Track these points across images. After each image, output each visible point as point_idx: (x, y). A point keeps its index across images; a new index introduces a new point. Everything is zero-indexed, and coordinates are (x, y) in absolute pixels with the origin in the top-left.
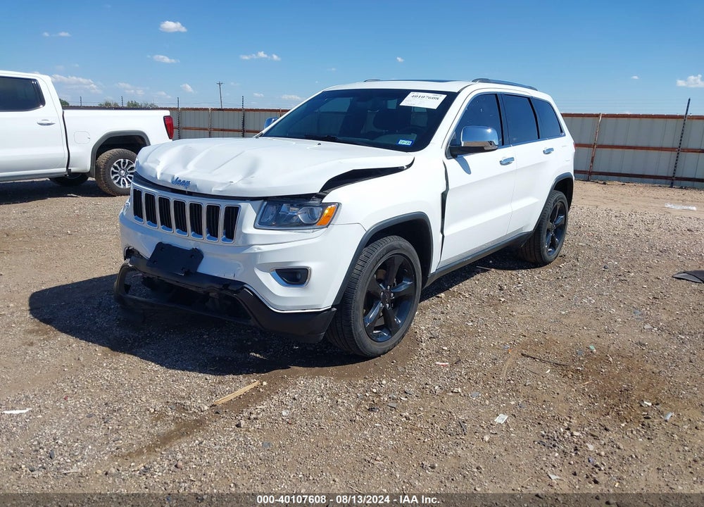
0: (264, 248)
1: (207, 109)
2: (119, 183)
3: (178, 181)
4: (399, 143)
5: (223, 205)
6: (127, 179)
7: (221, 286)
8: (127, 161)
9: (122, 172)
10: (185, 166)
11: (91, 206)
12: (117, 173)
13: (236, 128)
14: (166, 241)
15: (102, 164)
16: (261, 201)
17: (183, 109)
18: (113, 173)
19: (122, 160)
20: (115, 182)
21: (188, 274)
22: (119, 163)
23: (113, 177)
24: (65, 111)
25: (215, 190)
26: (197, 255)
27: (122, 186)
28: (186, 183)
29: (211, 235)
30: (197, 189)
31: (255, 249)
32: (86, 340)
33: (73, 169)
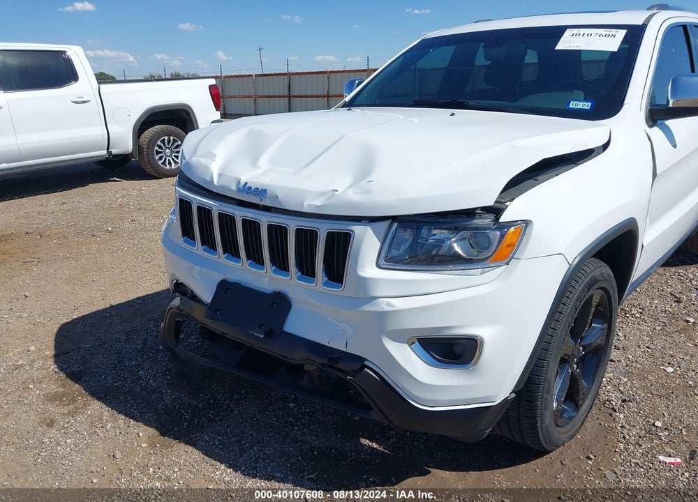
0: (399, 304)
1: (251, 76)
2: (164, 163)
3: (246, 189)
4: (571, 106)
5: (323, 229)
6: (173, 159)
7: (325, 361)
8: (172, 138)
9: (167, 150)
10: (255, 162)
11: (135, 193)
12: (161, 152)
13: (282, 94)
14: (232, 277)
15: (145, 143)
16: (387, 223)
17: (226, 77)
18: (158, 153)
19: (166, 138)
20: (160, 162)
21: (269, 334)
22: (163, 141)
23: (157, 158)
24: (102, 86)
25: (309, 205)
26: (280, 303)
27: (168, 167)
28: (262, 192)
29: (303, 273)
30: (280, 203)
31: (383, 305)
32: (126, 416)
33: (114, 151)
